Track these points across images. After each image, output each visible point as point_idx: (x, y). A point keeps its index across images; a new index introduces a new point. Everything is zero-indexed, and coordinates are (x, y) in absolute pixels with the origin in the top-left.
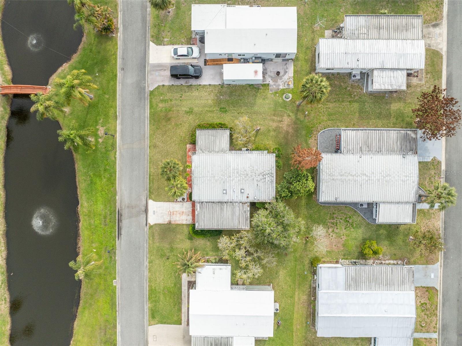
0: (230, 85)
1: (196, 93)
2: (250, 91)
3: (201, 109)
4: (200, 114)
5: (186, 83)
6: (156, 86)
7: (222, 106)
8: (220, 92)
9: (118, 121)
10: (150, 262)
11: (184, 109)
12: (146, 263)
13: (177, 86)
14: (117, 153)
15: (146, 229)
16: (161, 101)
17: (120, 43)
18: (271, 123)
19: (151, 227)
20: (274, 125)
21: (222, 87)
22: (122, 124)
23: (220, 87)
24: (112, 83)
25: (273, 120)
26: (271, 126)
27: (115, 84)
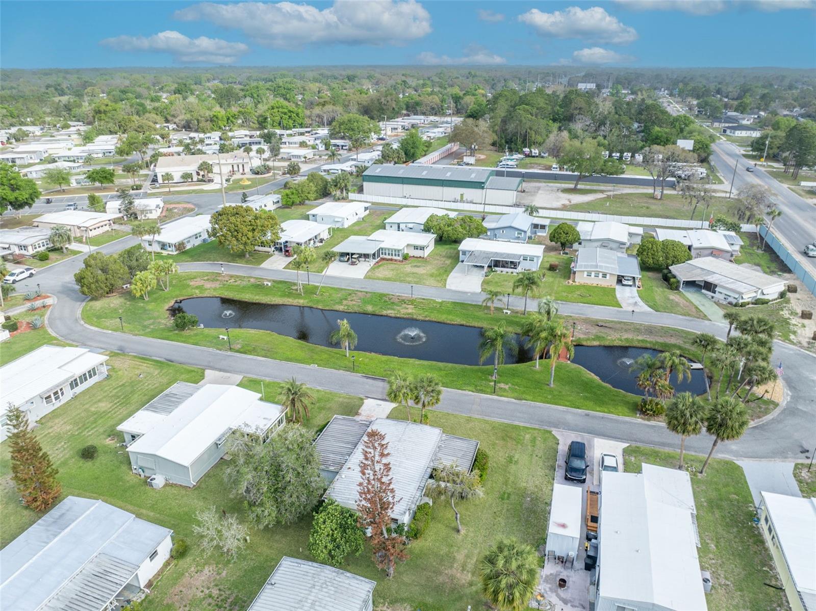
0: (549, 513)
1: (540, 472)
2: (533, 537)
3: (512, 471)
4: (505, 470)
5: (559, 466)
6: (558, 437)
7: (512, 497)
8: (537, 499)
9: (513, 400)
10: (318, 391)
11: (517, 457)
12: (319, 388)
13: (556, 456)
14: (470, 393)
15: (362, 396)
16: (535, 437)
17: (627, 419)
18: (464, 552)
19: (362, 399)
20: (460, 557)
21: (546, 503)
22: (508, 402)
23: (547, 501)
24: (568, 404)
25: (467, 556)
26: (458, 551)
27: (566, 406)
